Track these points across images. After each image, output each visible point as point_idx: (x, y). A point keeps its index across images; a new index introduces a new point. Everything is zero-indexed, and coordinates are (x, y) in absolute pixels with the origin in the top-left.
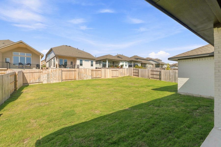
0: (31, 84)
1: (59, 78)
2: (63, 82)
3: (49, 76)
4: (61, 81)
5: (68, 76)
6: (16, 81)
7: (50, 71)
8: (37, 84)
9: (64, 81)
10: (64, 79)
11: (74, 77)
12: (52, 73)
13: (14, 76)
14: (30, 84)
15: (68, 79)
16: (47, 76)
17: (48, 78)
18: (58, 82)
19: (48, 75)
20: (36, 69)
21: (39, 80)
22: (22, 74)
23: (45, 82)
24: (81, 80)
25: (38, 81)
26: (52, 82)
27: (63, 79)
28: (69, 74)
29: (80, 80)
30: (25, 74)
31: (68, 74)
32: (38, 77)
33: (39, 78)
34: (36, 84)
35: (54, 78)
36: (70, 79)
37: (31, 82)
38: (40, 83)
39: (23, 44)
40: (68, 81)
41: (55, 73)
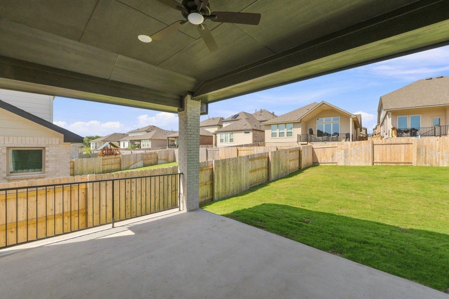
0: (323, 164)
1: (366, 159)
2: (376, 166)
3: (348, 153)
4: (370, 164)
5: (388, 155)
6: (300, 158)
7: (349, 146)
8: (330, 164)
9: (378, 164)
10: (378, 161)
11: (406, 158)
12: (352, 149)
13: (298, 152)
14: (320, 164)
15: (388, 161)
16: (345, 153)
17: (346, 157)
18: (363, 164)
19: (346, 151)
20: (346, 141)
21: (333, 160)
22: (311, 149)
23: (341, 163)
24: (427, 165)
25: (330, 161)
26: (352, 164)
27: (375, 161)
28: (390, 151)
29: (424, 165)
30: (315, 150)
31: (388, 151)
32: (331, 155)
33: (332, 157)
34: (328, 164)
35: (356, 157)
36: (393, 161)
37: (322, 162)
38: (335, 164)
39: (325, 105)
40: (387, 165)
41: (358, 148)
